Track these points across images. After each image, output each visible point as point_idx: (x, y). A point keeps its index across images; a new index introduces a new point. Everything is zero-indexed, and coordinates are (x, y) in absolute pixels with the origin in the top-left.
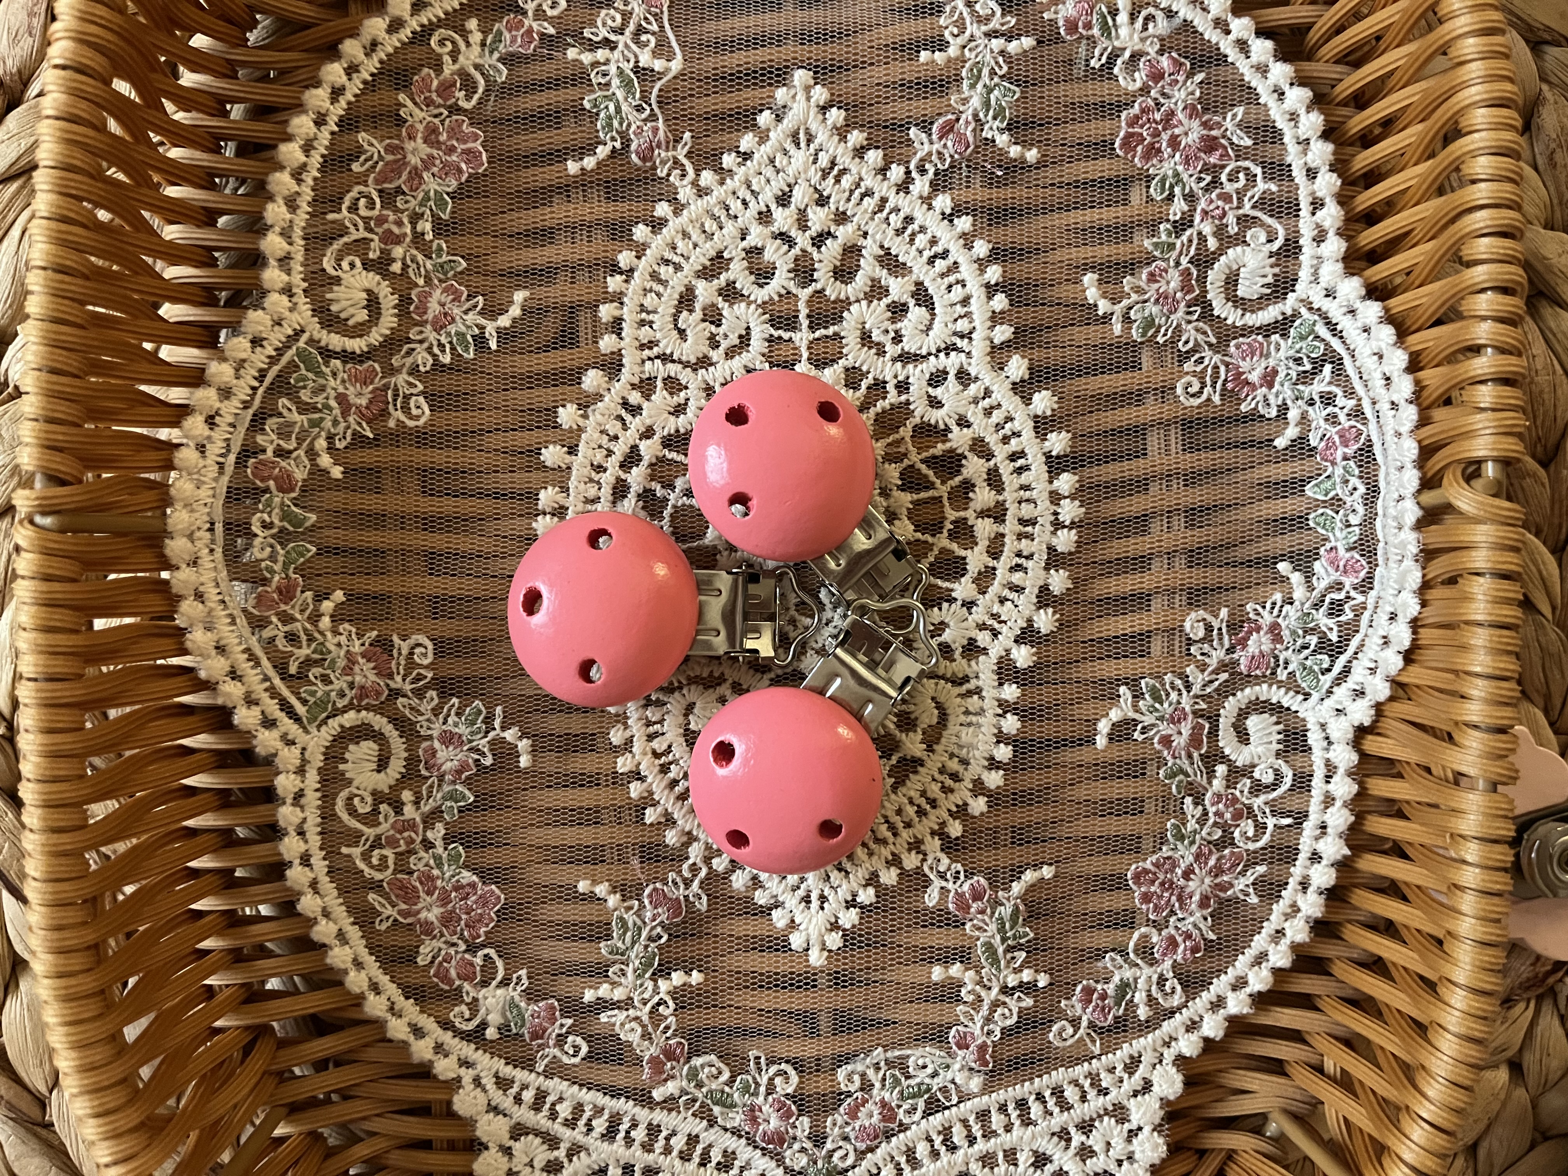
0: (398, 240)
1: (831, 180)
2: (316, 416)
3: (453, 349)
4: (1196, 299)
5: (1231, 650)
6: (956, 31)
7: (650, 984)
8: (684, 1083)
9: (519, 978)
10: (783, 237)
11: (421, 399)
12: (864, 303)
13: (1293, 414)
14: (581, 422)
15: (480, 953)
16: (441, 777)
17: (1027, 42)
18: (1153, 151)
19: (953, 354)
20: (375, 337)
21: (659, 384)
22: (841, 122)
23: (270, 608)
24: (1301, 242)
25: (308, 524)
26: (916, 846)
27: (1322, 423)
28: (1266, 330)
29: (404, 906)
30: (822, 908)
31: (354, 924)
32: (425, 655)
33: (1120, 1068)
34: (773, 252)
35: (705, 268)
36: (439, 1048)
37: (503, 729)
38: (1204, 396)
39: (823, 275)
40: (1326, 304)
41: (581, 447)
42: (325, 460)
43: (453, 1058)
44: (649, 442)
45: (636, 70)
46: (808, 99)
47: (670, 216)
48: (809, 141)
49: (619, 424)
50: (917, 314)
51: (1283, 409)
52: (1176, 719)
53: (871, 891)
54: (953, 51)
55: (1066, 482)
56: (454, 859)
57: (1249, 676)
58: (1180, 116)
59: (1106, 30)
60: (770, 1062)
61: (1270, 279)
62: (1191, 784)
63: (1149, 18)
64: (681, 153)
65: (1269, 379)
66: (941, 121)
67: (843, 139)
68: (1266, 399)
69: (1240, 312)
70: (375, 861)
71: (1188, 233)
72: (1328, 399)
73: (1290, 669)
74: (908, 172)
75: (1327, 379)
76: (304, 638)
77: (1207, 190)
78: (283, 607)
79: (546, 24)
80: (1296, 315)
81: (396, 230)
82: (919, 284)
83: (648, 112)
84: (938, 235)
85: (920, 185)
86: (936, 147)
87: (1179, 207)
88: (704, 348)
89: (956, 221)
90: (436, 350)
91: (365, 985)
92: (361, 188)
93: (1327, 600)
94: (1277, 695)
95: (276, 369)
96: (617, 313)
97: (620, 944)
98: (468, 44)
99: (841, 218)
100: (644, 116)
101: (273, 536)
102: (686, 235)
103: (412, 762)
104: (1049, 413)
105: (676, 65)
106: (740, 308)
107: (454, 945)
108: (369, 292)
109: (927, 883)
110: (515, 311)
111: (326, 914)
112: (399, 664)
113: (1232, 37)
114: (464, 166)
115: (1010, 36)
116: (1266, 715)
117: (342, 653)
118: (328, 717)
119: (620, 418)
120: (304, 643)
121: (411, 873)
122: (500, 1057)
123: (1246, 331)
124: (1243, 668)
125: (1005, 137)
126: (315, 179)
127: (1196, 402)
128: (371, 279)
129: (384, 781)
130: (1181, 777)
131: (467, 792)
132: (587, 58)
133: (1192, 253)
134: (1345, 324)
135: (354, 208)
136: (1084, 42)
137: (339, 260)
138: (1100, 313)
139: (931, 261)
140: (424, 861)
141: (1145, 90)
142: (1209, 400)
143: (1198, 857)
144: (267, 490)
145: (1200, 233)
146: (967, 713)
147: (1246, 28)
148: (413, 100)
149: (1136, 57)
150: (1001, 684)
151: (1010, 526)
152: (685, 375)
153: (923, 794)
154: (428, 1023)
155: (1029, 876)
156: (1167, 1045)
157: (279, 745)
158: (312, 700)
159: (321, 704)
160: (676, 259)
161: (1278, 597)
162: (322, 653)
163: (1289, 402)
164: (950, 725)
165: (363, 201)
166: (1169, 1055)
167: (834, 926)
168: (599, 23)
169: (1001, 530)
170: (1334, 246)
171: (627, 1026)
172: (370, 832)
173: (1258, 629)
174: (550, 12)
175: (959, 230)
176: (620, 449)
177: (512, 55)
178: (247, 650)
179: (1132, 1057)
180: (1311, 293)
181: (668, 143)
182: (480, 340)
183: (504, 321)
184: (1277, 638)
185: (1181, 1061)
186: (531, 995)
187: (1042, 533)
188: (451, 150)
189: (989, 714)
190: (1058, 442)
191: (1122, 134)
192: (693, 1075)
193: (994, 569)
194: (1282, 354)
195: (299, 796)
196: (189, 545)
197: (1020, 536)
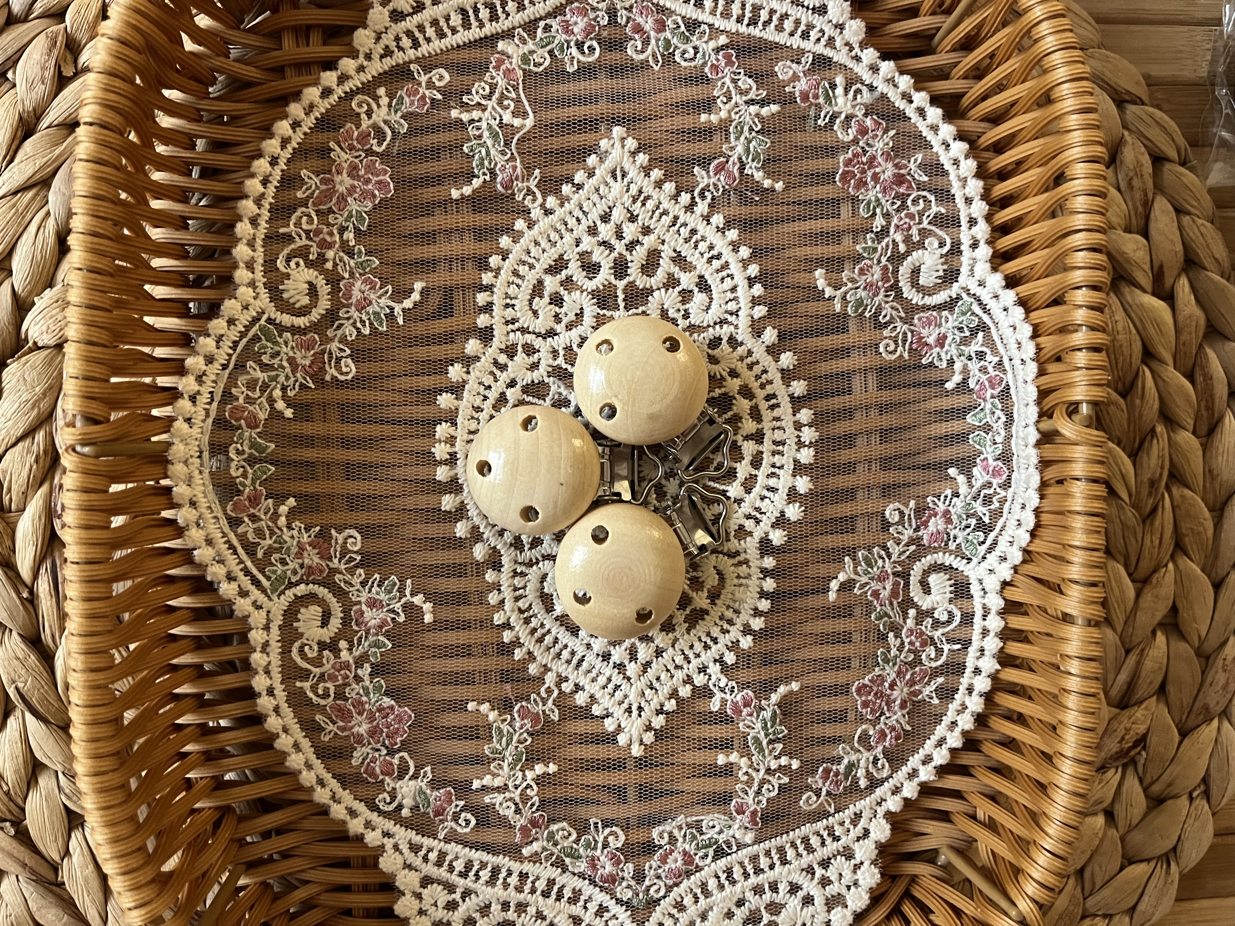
0: (330, 246)
1: (639, 204)
2: (274, 373)
3: (371, 324)
4: (891, 286)
5: (917, 530)
6: (725, 100)
7: (520, 774)
8: (545, 843)
9: (425, 773)
10: (604, 244)
11: (349, 360)
12: (663, 290)
13: (958, 366)
14: (465, 376)
15: (397, 756)
16: (367, 632)
17: (774, 108)
18: (862, 184)
19: (725, 326)
20: (315, 315)
21: (520, 349)
22: (646, 163)
23: (244, 511)
24: (962, 248)
25: (269, 451)
26: (703, 669)
27: (977, 372)
28: (939, 307)
29: (341, 724)
30: (640, 716)
31: (305, 737)
32: (355, 544)
33: (848, 821)
34: (598, 255)
35: (551, 266)
36: (368, 825)
37: (412, 595)
38: (898, 353)
39: (634, 271)
40: (979, 291)
41: (466, 394)
42: (280, 405)
43: (378, 832)
44: (513, 390)
45: (501, 125)
46: (623, 147)
47: (525, 229)
48: (623, 176)
49: (492, 378)
50: (699, 298)
51: (951, 362)
52: (882, 578)
53: (673, 702)
54: (723, 114)
55: (805, 415)
56: (377, 689)
57: (930, 547)
58: (880, 160)
59: (828, 98)
60: (605, 826)
61: (941, 273)
62: (892, 623)
63: (858, 91)
64: (532, 184)
65: (941, 341)
66: (716, 162)
67: (647, 175)
68: (939, 355)
69: (921, 295)
70: (320, 692)
71: (886, 240)
72: (981, 355)
73: (958, 541)
74: (693, 198)
75: (980, 343)
76: (267, 533)
77: (898, 210)
78: (252, 511)
79: (435, 92)
80: (959, 298)
81: (328, 239)
82: (701, 277)
83: (509, 155)
84: (714, 242)
85: (702, 207)
86: (712, 180)
87: (879, 222)
88: (551, 324)
89: (727, 233)
90: (359, 325)
91: (314, 780)
92: (304, 209)
93: (982, 494)
94: (948, 560)
95: (245, 340)
96: (489, 299)
97: (498, 746)
98: (379, 106)
99: (646, 231)
100: (506, 158)
101: (244, 460)
102: (537, 243)
103: (346, 621)
104: (791, 367)
105: (529, 122)
106: (576, 295)
107: (378, 750)
108: (310, 283)
109: (711, 695)
110: (416, 296)
111: (285, 730)
112: (336, 551)
113: (914, 105)
114: (377, 192)
115: (763, 103)
116: (942, 574)
117: (295, 543)
118: (285, 589)
119: (492, 373)
120: (268, 536)
121: (347, 700)
122: (412, 829)
123: (926, 308)
124: (925, 542)
125: (761, 174)
126: (271, 204)
127: (893, 357)
128: (311, 274)
129: (326, 634)
130: (886, 619)
131: (387, 641)
132: (465, 117)
133: (889, 254)
134: (992, 304)
135: (298, 224)
136: (813, 108)
137: (288, 260)
138: (827, 296)
139: (710, 261)
140: (356, 691)
141: (855, 141)
142: (901, 356)
143: (899, 673)
144: (239, 427)
145: (894, 241)
146: (739, 577)
147: (924, 100)
148: (340, 146)
149: (849, 118)
150: (762, 557)
151: (767, 446)
152: (538, 343)
153: (708, 634)
154: (360, 807)
155: (782, 689)
156: (879, 804)
157: (251, 609)
158: (273, 577)
159: (281, 579)
160: (531, 261)
161: (949, 492)
162: (280, 543)
163: (955, 358)
164: (727, 585)
165: (305, 218)
166: (881, 811)
167: (649, 728)
168: (474, 92)
169: (760, 449)
170: (984, 251)
171: (505, 805)
172: (317, 671)
173: (935, 515)
174: (438, 84)
175: (729, 239)
176: (493, 395)
177: (411, 113)
178: (228, 542)
179: (855, 814)
180: (969, 283)
181: (523, 177)
182: (391, 316)
183: (408, 304)
184: (949, 521)
185: (889, 815)
186: (435, 784)
187: (789, 450)
188: (368, 181)
189: (754, 578)
190: (799, 387)
191: (840, 171)
192: (551, 837)
193: (756, 476)
194: (950, 324)
195: (266, 645)
196: (185, 468)
197: (774, 453)
